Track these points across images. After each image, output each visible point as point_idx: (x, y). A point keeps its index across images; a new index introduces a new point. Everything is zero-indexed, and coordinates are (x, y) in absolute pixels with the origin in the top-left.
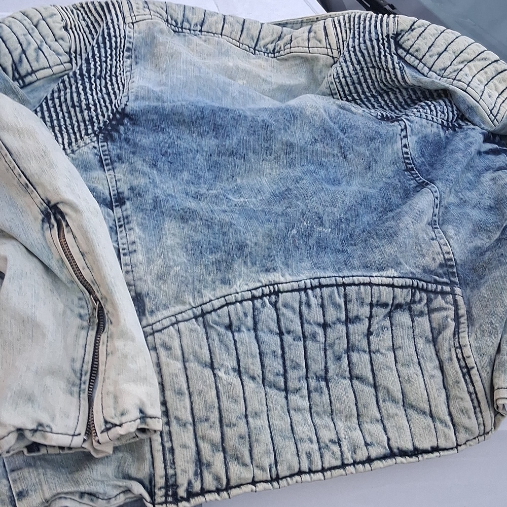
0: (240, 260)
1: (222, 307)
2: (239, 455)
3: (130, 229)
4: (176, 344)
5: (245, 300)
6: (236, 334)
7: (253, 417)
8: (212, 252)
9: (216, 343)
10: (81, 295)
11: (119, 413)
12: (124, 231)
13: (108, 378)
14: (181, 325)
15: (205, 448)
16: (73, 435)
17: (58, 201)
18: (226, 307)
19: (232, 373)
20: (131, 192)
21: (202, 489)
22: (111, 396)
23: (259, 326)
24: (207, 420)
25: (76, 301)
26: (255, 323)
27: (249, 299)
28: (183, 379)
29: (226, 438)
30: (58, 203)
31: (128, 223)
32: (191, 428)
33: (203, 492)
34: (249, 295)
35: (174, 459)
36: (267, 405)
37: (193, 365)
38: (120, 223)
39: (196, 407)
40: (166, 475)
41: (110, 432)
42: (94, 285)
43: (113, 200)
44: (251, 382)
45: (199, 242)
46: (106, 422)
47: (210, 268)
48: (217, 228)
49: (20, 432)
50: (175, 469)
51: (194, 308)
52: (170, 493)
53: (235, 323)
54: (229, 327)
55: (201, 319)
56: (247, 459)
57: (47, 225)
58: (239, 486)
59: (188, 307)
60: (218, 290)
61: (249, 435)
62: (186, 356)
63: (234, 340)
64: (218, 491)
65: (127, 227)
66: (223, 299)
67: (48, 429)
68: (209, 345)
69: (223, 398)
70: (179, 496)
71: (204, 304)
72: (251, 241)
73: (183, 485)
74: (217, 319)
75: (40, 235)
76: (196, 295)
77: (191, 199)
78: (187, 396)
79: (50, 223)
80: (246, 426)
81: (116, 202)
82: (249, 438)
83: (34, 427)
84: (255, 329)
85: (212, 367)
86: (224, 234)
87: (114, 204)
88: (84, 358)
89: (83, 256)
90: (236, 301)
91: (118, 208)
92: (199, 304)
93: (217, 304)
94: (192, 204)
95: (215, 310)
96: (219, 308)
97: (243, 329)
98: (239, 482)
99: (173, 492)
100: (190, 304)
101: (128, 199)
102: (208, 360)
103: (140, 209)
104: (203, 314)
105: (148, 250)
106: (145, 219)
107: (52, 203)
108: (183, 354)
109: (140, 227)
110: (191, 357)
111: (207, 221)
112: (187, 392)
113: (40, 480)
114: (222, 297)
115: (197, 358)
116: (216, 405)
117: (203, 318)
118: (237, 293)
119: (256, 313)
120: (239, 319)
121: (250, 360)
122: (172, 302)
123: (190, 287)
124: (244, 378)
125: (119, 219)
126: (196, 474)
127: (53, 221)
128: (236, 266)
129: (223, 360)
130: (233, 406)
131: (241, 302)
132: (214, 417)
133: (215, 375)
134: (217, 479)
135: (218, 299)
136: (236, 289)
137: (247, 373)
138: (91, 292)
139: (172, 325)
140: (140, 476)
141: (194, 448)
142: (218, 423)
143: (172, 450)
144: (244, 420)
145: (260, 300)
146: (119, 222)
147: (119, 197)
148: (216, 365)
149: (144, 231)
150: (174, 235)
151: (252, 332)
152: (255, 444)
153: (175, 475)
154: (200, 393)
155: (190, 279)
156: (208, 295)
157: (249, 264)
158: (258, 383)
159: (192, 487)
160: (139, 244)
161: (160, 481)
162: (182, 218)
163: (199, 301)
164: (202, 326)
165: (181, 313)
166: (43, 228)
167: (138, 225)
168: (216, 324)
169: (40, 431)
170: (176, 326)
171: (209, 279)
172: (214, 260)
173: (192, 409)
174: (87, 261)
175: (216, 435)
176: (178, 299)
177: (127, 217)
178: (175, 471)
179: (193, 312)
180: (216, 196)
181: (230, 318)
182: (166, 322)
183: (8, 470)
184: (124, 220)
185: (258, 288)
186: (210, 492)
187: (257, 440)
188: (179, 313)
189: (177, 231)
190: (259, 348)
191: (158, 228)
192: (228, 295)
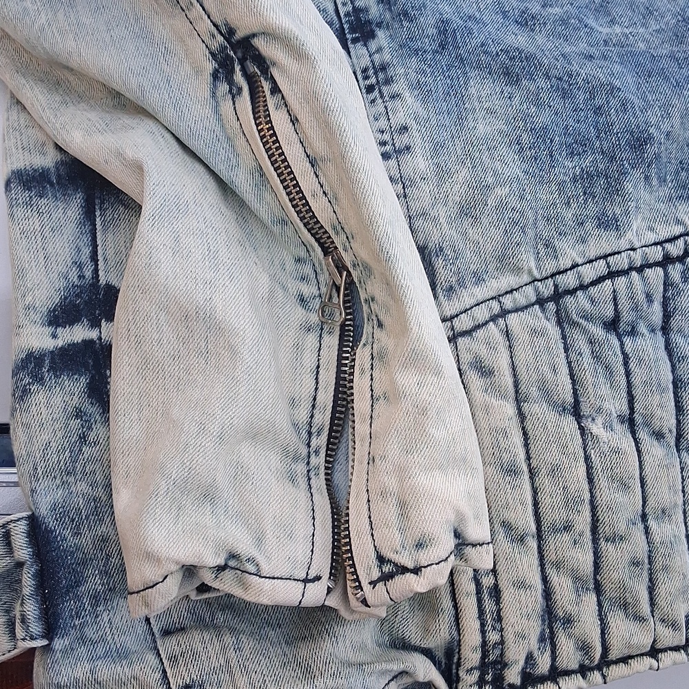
0: (637, 174)
1: (600, 280)
2: (629, 600)
3: (393, 97)
4: (502, 362)
5: (650, 266)
6: (628, 341)
7: (657, 518)
8: (572, 153)
9: (587, 360)
10: (302, 253)
11: (410, 542)
12: (379, 101)
13: (383, 458)
14: (513, 319)
15: (562, 585)
16: (306, 581)
17: (255, 30)
18: (608, 282)
19: (618, 427)
20: (384, 10)
21: (553, 668)
22: (393, 501)
23: (675, 322)
24: (567, 528)
25: (290, 264)
26: (667, 316)
27: (657, 264)
28: (517, 439)
29: (604, 565)
30: (254, 35)
31: (388, 81)
32: (533, 544)
33: (555, 674)
34: (656, 254)
35: (499, 611)
36: (683, 491)
37: (537, 410)
38: (368, 82)
39: (546, 501)
40: (484, 643)
41: (390, 583)
42: (337, 233)
43: (346, 26)
44: (655, 443)
45: (545, 128)
46: (381, 559)
47: (570, 189)
48: (581, 97)
49: (189, 571)
50: (502, 630)
51: (538, 281)
52: (489, 677)
53: (627, 316)
54: (612, 325)
55: (551, 306)
56: (645, 608)
57: (223, 87)
58: (625, 660)
59: (526, 278)
60: (591, 242)
61: (649, 557)
62: (523, 388)
63: (623, 353)
64: (583, 670)
65: (385, 89)
66: (602, 262)
67: (251, 568)
68: (569, 363)
69: (602, 482)
70: (506, 683)
71: (559, 273)
72: (659, 128)
73: (516, 662)
74: (587, 306)
75: (208, 111)
76: (542, 252)
77: (514, 28)
78: (526, 476)
79: (231, 82)
80: (644, 537)
81: (352, 30)
82: (650, 563)
83: (221, 561)
84: (665, 329)
85: (576, 412)
86: (598, 110)
87: (348, 36)
88: (315, 399)
89: (313, 166)
90: (631, 269)
91: (359, 45)
92: (549, 272)
93: (589, 273)
94: (519, 39)
95: (583, 287)
96: (594, 283)
97: (642, 328)
98: (626, 652)
99: (494, 675)
100: (530, 272)
101: (379, 25)
102: (570, 399)
103: (408, 48)
104: (557, 296)
105: (437, 148)
106: (424, 72)
107: (240, 35)
108: (516, 384)
109: (416, 93)
110: (534, 392)
111: (560, 79)
112: (525, 469)
113: (227, 662)
114: (600, 258)
115: (547, 393)
116: (587, 496)
117: (557, 304)
118: (633, 249)
119: (669, 294)
120: (636, 308)
121: (657, 398)
122: (491, 267)
123: (531, 233)
124: (643, 435)
125: (365, 70)
126: (542, 639)
127: (239, 77)
128: (629, 187)
129: (602, 398)
130: (620, 497)
131: (640, 270)
132: (583, 521)
133: (582, 429)
134: (584, 648)
135: (591, 261)
136: (630, 241)
137: (647, 424)
138: (328, 249)
139: (494, 319)
140: (428, 643)
141: (539, 586)
142: (588, 534)
143: (496, 592)
144: (641, 526)
145: (678, 266)
146: (366, 78)
147: (358, 19)
148: (585, 409)
149: (424, 101)
150: (490, 111)
151: (659, 334)
152: (661, 577)
153: (502, 642)
154: (554, 471)
155: (530, 214)
156: (570, 252)
157: (655, 182)
158: (668, 445)
159: (534, 665)
160: (415, 134)
161: (471, 656)
162: (507, 73)
163: (550, 267)
164: (554, 319)
165: (511, 291)
166: (214, 95)
167: (411, 87)
168: (585, 317)
169: (232, 568)
170: (501, 321)
171: (569, 214)
172: (578, 171)
173: (536, 504)
174: (322, 179)
175: (584, 559)
176: (505, 261)
177: (383, 68)
178: (502, 636)
179: (536, 290)
180: (564, 22)
181: (616, 305)
182: (482, 314)
183: (155, 630)
184: (376, 73)
185: (676, 238)
186: (567, 673)
187: (665, 568)
188: (507, 293)
189: (497, 103)
190: (673, 372)
191: (456, 94)
192: (614, 254)
